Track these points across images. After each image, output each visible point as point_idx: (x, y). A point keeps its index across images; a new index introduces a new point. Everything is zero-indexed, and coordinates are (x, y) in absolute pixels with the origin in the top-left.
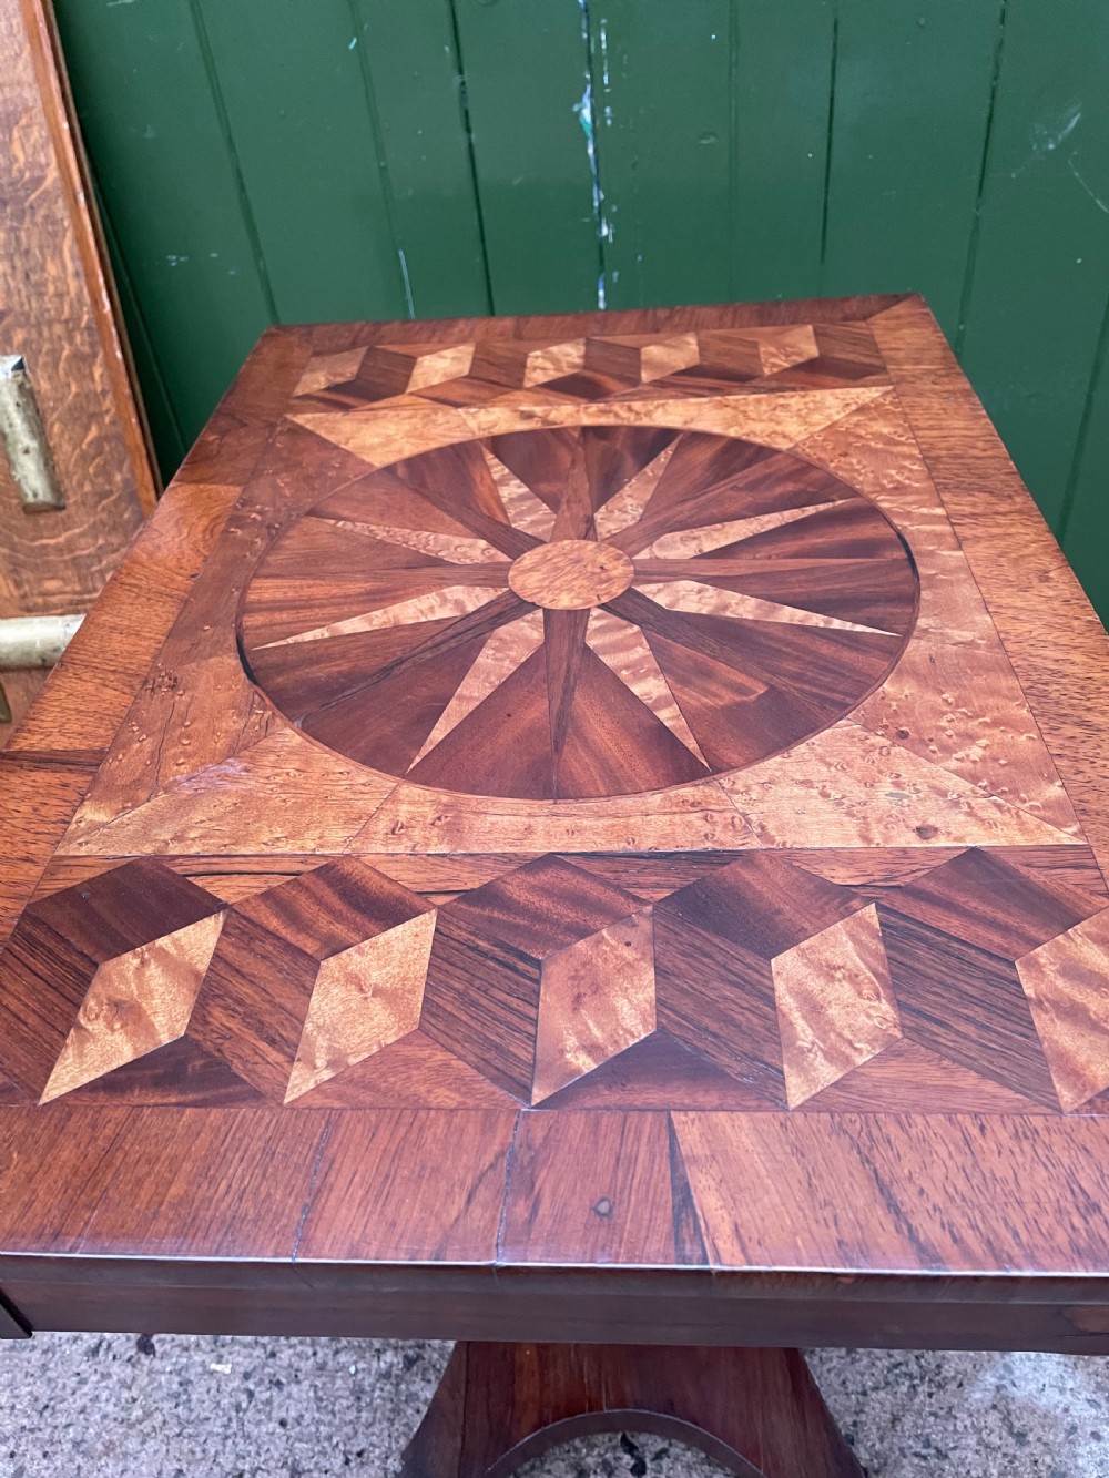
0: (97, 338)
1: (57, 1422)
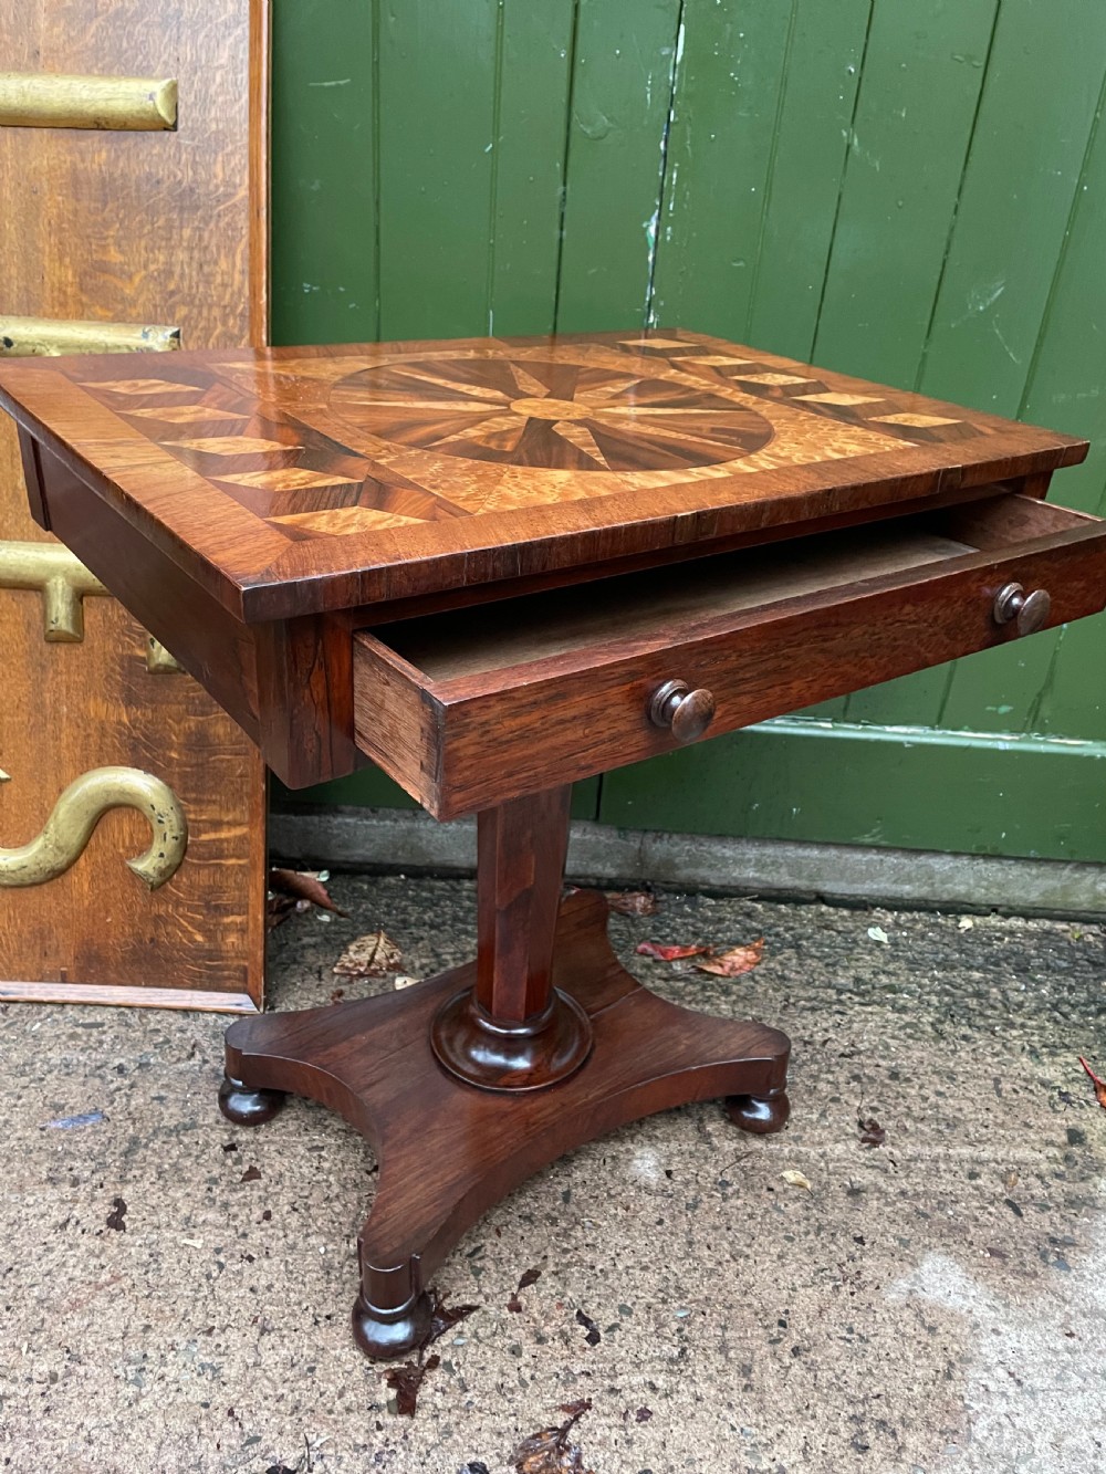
0: (246, 324)
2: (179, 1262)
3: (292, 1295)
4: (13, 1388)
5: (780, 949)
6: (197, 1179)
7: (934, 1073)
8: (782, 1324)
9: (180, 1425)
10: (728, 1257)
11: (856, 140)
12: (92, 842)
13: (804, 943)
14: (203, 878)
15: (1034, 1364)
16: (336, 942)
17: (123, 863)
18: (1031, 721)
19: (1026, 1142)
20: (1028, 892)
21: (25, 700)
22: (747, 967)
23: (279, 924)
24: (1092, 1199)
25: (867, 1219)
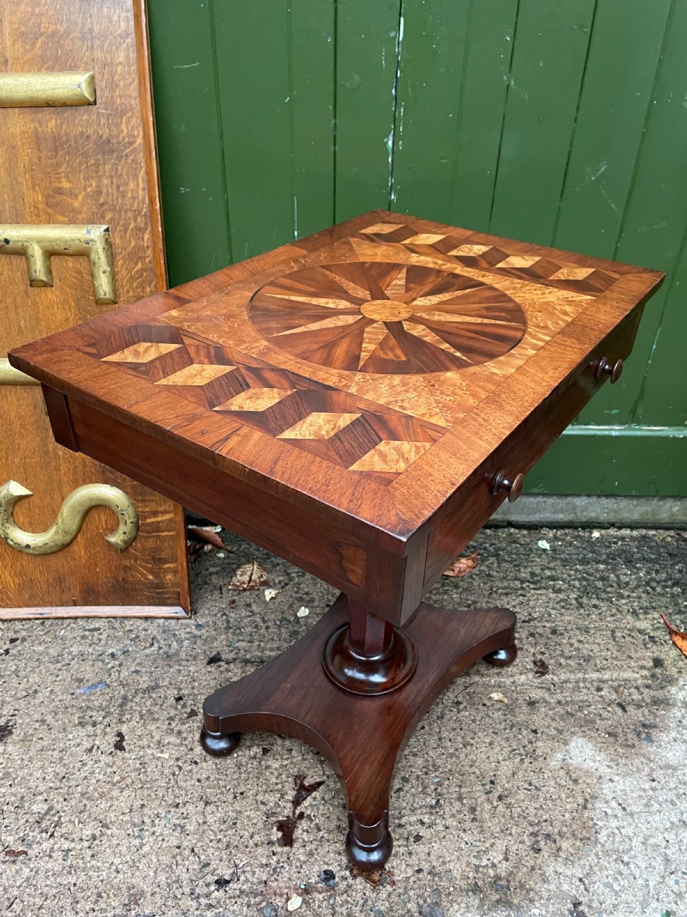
0: (148, 220)
1: (71, 784)
2: (157, 767)
3: (220, 782)
4: (73, 845)
5: (486, 557)
6: (162, 718)
7: (577, 628)
8: (492, 782)
9: (166, 860)
10: (461, 745)
11: (513, 83)
12: (84, 526)
13: (501, 553)
14: (150, 543)
15: (632, 798)
16: (229, 570)
17: (103, 538)
18: (631, 418)
19: (629, 667)
20: (632, 514)
21: (37, 449)
22: (468, 570)
23: (195, 560)
24: (667, 700)
25: (538, 720)
